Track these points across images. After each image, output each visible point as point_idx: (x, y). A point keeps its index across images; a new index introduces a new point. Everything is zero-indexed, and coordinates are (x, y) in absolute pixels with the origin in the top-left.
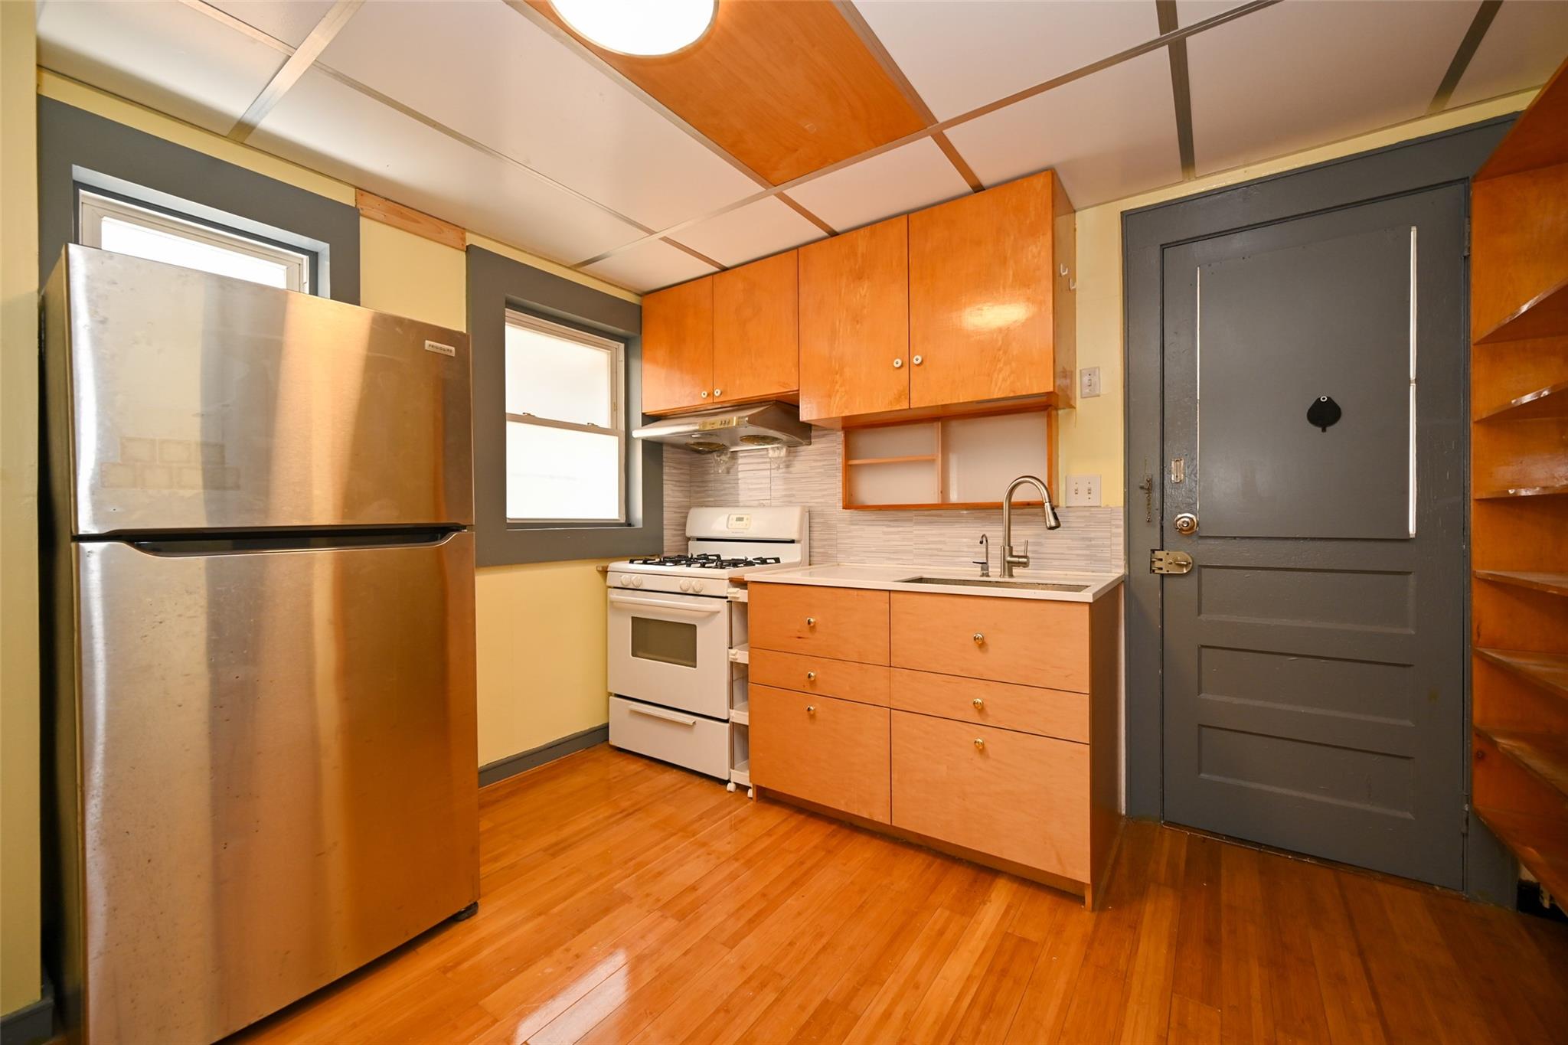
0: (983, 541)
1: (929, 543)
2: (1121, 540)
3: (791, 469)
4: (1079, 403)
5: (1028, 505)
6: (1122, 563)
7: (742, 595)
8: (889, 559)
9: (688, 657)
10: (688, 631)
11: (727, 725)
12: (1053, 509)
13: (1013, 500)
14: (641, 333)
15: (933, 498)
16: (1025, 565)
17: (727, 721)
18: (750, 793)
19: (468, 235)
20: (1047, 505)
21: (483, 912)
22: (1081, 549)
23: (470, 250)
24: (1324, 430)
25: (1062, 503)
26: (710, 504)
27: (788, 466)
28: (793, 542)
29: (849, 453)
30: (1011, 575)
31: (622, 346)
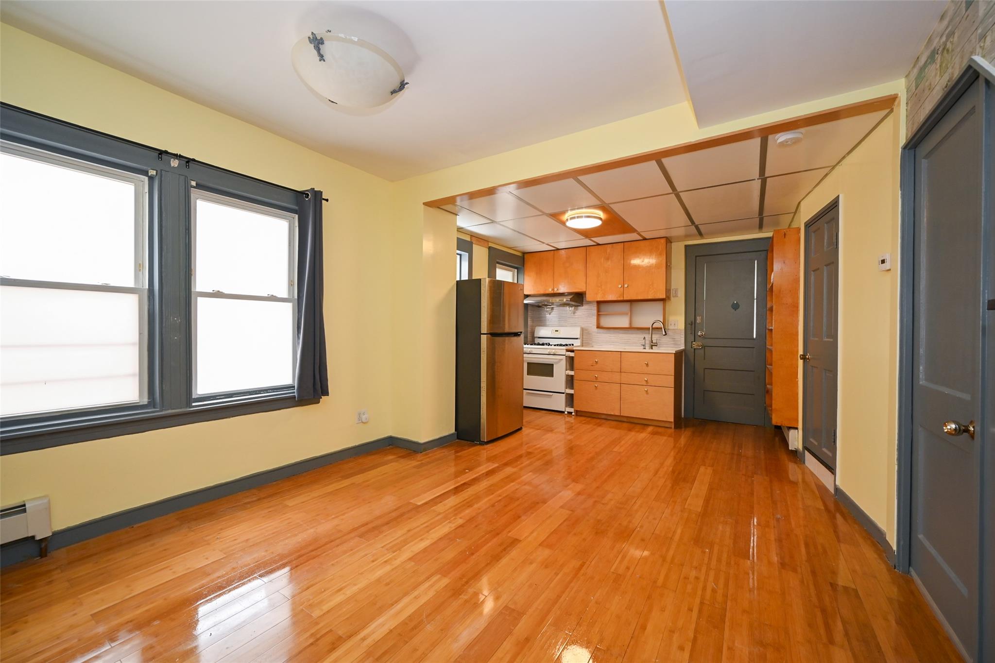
0: (644, 338)
1: (625, 339)
2: (683, 339)
3: (576, 314)
4: (672, 298)
5: (657, 328)
6: (684, 345)
7: (572, 354)
8: (611, 344)
9: (551, 374)
10: (551, 366)
11: (564, 395)
12: (665, 330)
13: (653, 327)
14: (524, 266)
15: (627, 325)
16: (656, 346)
17: (563, 393)
18: (573, 414)
19: (490, 243)
20: (663, 329)
21: (524, 429)
22: (671, 341)
23: (490, 248)
24: (735, 310)
25: (666, 327)
26: (550, 326)
27: (574, 313)
28: (577, 339)
29: (598, 311)
30: (652, 349)
31: (516, 270)
